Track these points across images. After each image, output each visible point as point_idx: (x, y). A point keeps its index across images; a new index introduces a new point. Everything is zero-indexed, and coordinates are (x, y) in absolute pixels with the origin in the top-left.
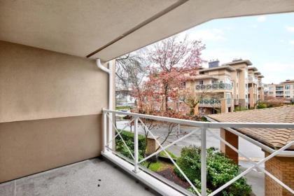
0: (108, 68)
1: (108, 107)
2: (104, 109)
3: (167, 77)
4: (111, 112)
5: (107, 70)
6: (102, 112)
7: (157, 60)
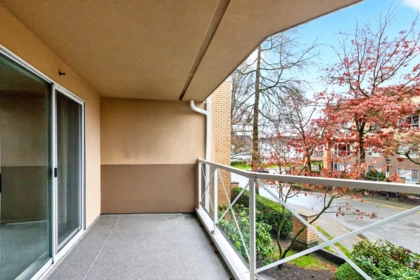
0: (205, 109)
1: (205, 157)
2: (200, 158)
3: (361, 108)
4: (209, 163)
5: (203, 111)
6: (198, 161)
7: (341, 79)
